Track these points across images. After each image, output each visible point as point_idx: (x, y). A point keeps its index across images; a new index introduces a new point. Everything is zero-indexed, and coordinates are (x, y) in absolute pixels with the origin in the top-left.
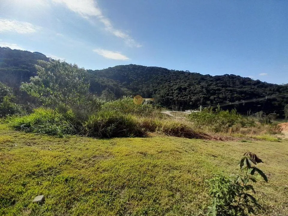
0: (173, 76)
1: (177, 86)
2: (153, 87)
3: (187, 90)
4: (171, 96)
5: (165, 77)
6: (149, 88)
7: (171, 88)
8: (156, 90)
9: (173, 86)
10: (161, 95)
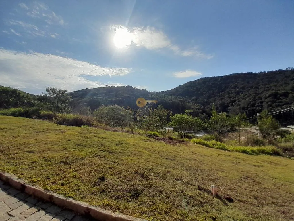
0: (262, 79)
1: (270, 92)
2: (230, 98)
3: (290, 95)
4: (258, 106)
5: (248, 83)
6: (223, 100)
7: (259, 96)
8: (235, 101)
9: (262, 93)
10: (242, 106)
